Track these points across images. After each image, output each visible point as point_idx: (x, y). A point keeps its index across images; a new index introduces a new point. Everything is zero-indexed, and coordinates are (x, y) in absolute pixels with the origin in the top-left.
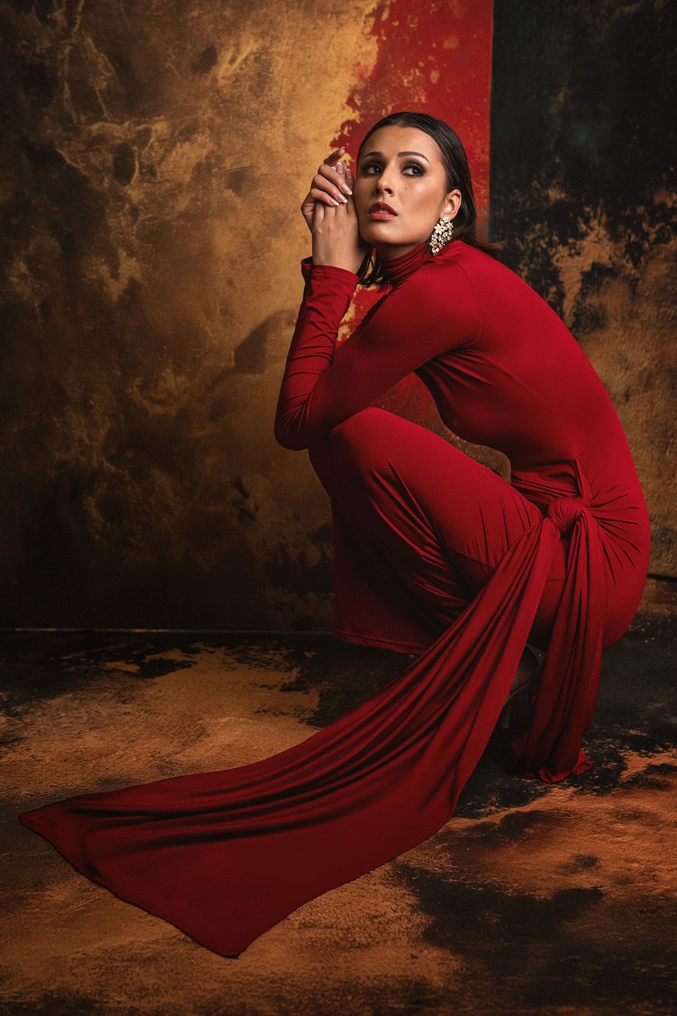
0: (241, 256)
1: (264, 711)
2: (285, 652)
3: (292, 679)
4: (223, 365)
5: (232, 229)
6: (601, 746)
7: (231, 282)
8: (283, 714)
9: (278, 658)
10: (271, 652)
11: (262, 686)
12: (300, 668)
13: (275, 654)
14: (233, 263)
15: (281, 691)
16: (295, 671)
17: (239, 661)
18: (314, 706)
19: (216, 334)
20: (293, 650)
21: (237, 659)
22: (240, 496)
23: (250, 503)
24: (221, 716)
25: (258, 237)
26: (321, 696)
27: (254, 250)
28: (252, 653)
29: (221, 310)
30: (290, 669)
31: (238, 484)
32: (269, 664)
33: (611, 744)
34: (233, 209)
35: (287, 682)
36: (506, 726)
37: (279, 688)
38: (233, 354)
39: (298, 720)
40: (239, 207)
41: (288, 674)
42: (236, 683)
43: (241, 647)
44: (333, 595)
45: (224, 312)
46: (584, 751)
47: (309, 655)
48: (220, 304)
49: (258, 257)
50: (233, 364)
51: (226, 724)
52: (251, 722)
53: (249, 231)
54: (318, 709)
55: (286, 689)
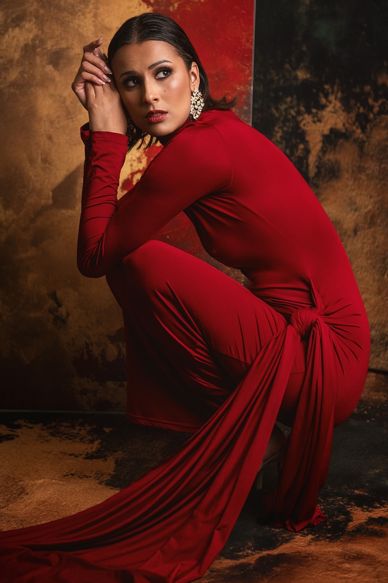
0: (58, 117)
1: (71, 474)
2: (88, 428)
3: (94, 450)
4: (43, 202)
5: (51, 96)
6: (333, 503)
7: (50, 138)
8: (87, 477)
9: (83, 432)
10: (78, 428)
11: (70, 455)
12: (100, 441)
13: (80, 430)
14: (52, 123)
15: (85, 458)
16: (96, 443)
17: (52, 435)
18: (111, 471)
19: (37, 178)
20: (95, 427)
21: (51, 433)
22: (55, 305)
23: (63, 311)
24: (37, 479)
25: (72, 103)
26: (116, 462)
27: (69, 113)
28: (63, 428)
29: (42, 159)
30: (92, 442)
31: (53, 296)
32: (75, 437)
33: (340, 501)
34: (53, 80)
35: (90, 452)
36: (260, 486)
37: (84, 456)
38: (51, 194)
39: (98, 481)
40: (58, 79)
41: (91, 445)
42: (49, 452)
43: (54, 424)
44: (125, 383)
45: (45, 161)
46: (320, 507)
47: (107, 430)
48: (42, 154)
49: (72, 118)
50: (51, 202)
51: (41, 485)
52: (61, 483)
53: (65, 98)
54: (114, 473)
55: (90, 457)
